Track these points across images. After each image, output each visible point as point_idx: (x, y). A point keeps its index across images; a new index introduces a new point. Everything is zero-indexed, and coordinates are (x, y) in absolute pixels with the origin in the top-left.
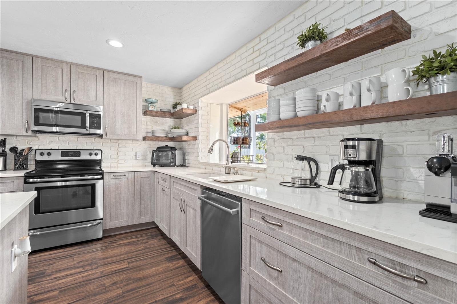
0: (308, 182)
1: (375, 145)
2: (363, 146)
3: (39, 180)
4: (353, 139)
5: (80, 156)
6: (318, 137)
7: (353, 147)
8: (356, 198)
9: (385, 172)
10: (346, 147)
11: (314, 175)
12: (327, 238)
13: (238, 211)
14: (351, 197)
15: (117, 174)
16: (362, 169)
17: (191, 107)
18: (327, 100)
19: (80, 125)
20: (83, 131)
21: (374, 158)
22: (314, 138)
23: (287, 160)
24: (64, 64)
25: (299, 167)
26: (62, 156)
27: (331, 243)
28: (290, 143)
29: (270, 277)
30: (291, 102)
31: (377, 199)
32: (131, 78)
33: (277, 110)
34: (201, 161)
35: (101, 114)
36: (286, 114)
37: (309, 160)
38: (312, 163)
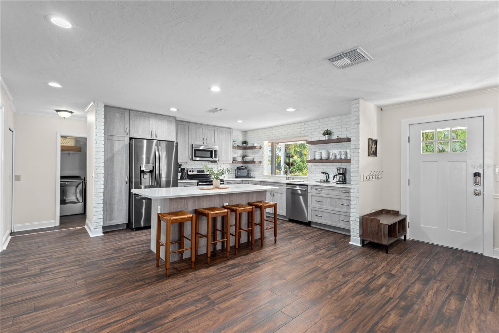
0: (326, 181)
1: (344, 169)
2: (341, 170)
3: (202, 183)
4: (339, 168)
5: (204, 172)
6: (329, 166)
7: (339, 170)
8: (340, 183)
9: (347, 177)
10: (337, 170)
11: (327, 178)
12: (334, 190)
13: (306, 189)
14: (339, 183)
15: (228, 182)
16: (341, 176)
17: (259, 145)
18: (332, 155)
19: (209, 156)
20: (211, 159)
21: (344, 173)
22: (327, 166)
23: (317, 174)
24: (203, 125)
25: (322, 176)
26: (198, 172)
27: (334, 191)
28: (318, 167)
29: (319, 204)
30: (320, 153)
31: (345, 183)
32: (228, 130)
33: (314, 155)
34: (264, 174)
35: (218, 150)
36: (318, 157)
37: (326, 173)
38: (327, 174)
